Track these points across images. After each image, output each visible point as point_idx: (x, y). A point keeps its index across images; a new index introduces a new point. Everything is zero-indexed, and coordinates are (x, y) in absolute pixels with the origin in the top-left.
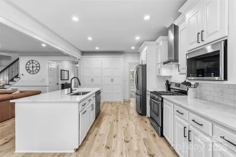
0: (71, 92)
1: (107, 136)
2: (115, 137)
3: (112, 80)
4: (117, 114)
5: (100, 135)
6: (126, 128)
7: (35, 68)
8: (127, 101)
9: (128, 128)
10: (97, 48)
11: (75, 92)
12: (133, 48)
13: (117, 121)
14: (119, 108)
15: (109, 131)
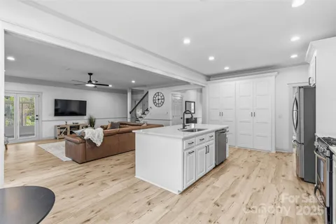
0: (184, 128)
1: (223, 191)
2: (233, 196)
3: (253, 115)
4: (252, 169)
5: (214, 187)
6: (259, 191)
7: (160, 101)
8: (283, 153)
9: (261, 193)
10: (227, 68)
11: (188, 128)
12: (294, 56)
13: (248, 178)
14: (262, 160)
15: (229, 186)
